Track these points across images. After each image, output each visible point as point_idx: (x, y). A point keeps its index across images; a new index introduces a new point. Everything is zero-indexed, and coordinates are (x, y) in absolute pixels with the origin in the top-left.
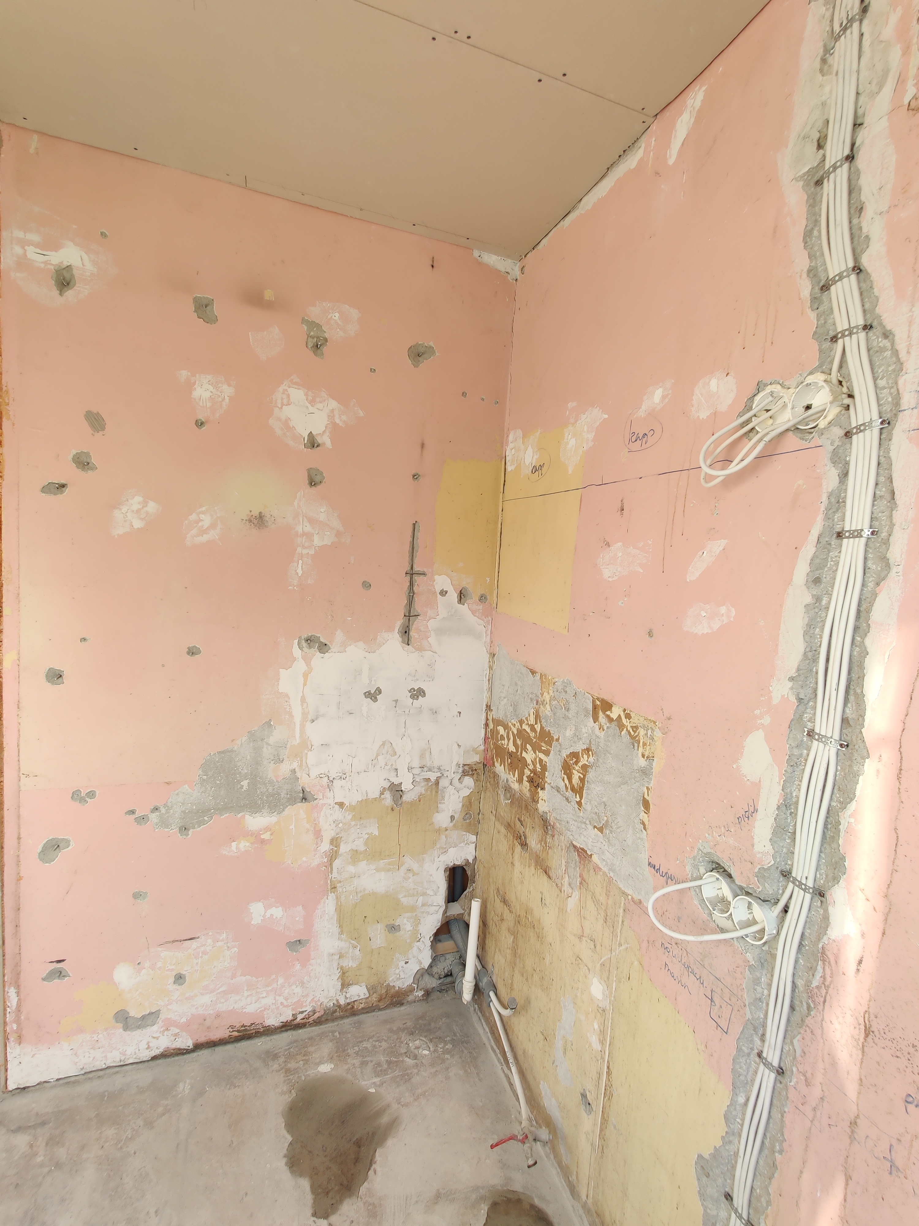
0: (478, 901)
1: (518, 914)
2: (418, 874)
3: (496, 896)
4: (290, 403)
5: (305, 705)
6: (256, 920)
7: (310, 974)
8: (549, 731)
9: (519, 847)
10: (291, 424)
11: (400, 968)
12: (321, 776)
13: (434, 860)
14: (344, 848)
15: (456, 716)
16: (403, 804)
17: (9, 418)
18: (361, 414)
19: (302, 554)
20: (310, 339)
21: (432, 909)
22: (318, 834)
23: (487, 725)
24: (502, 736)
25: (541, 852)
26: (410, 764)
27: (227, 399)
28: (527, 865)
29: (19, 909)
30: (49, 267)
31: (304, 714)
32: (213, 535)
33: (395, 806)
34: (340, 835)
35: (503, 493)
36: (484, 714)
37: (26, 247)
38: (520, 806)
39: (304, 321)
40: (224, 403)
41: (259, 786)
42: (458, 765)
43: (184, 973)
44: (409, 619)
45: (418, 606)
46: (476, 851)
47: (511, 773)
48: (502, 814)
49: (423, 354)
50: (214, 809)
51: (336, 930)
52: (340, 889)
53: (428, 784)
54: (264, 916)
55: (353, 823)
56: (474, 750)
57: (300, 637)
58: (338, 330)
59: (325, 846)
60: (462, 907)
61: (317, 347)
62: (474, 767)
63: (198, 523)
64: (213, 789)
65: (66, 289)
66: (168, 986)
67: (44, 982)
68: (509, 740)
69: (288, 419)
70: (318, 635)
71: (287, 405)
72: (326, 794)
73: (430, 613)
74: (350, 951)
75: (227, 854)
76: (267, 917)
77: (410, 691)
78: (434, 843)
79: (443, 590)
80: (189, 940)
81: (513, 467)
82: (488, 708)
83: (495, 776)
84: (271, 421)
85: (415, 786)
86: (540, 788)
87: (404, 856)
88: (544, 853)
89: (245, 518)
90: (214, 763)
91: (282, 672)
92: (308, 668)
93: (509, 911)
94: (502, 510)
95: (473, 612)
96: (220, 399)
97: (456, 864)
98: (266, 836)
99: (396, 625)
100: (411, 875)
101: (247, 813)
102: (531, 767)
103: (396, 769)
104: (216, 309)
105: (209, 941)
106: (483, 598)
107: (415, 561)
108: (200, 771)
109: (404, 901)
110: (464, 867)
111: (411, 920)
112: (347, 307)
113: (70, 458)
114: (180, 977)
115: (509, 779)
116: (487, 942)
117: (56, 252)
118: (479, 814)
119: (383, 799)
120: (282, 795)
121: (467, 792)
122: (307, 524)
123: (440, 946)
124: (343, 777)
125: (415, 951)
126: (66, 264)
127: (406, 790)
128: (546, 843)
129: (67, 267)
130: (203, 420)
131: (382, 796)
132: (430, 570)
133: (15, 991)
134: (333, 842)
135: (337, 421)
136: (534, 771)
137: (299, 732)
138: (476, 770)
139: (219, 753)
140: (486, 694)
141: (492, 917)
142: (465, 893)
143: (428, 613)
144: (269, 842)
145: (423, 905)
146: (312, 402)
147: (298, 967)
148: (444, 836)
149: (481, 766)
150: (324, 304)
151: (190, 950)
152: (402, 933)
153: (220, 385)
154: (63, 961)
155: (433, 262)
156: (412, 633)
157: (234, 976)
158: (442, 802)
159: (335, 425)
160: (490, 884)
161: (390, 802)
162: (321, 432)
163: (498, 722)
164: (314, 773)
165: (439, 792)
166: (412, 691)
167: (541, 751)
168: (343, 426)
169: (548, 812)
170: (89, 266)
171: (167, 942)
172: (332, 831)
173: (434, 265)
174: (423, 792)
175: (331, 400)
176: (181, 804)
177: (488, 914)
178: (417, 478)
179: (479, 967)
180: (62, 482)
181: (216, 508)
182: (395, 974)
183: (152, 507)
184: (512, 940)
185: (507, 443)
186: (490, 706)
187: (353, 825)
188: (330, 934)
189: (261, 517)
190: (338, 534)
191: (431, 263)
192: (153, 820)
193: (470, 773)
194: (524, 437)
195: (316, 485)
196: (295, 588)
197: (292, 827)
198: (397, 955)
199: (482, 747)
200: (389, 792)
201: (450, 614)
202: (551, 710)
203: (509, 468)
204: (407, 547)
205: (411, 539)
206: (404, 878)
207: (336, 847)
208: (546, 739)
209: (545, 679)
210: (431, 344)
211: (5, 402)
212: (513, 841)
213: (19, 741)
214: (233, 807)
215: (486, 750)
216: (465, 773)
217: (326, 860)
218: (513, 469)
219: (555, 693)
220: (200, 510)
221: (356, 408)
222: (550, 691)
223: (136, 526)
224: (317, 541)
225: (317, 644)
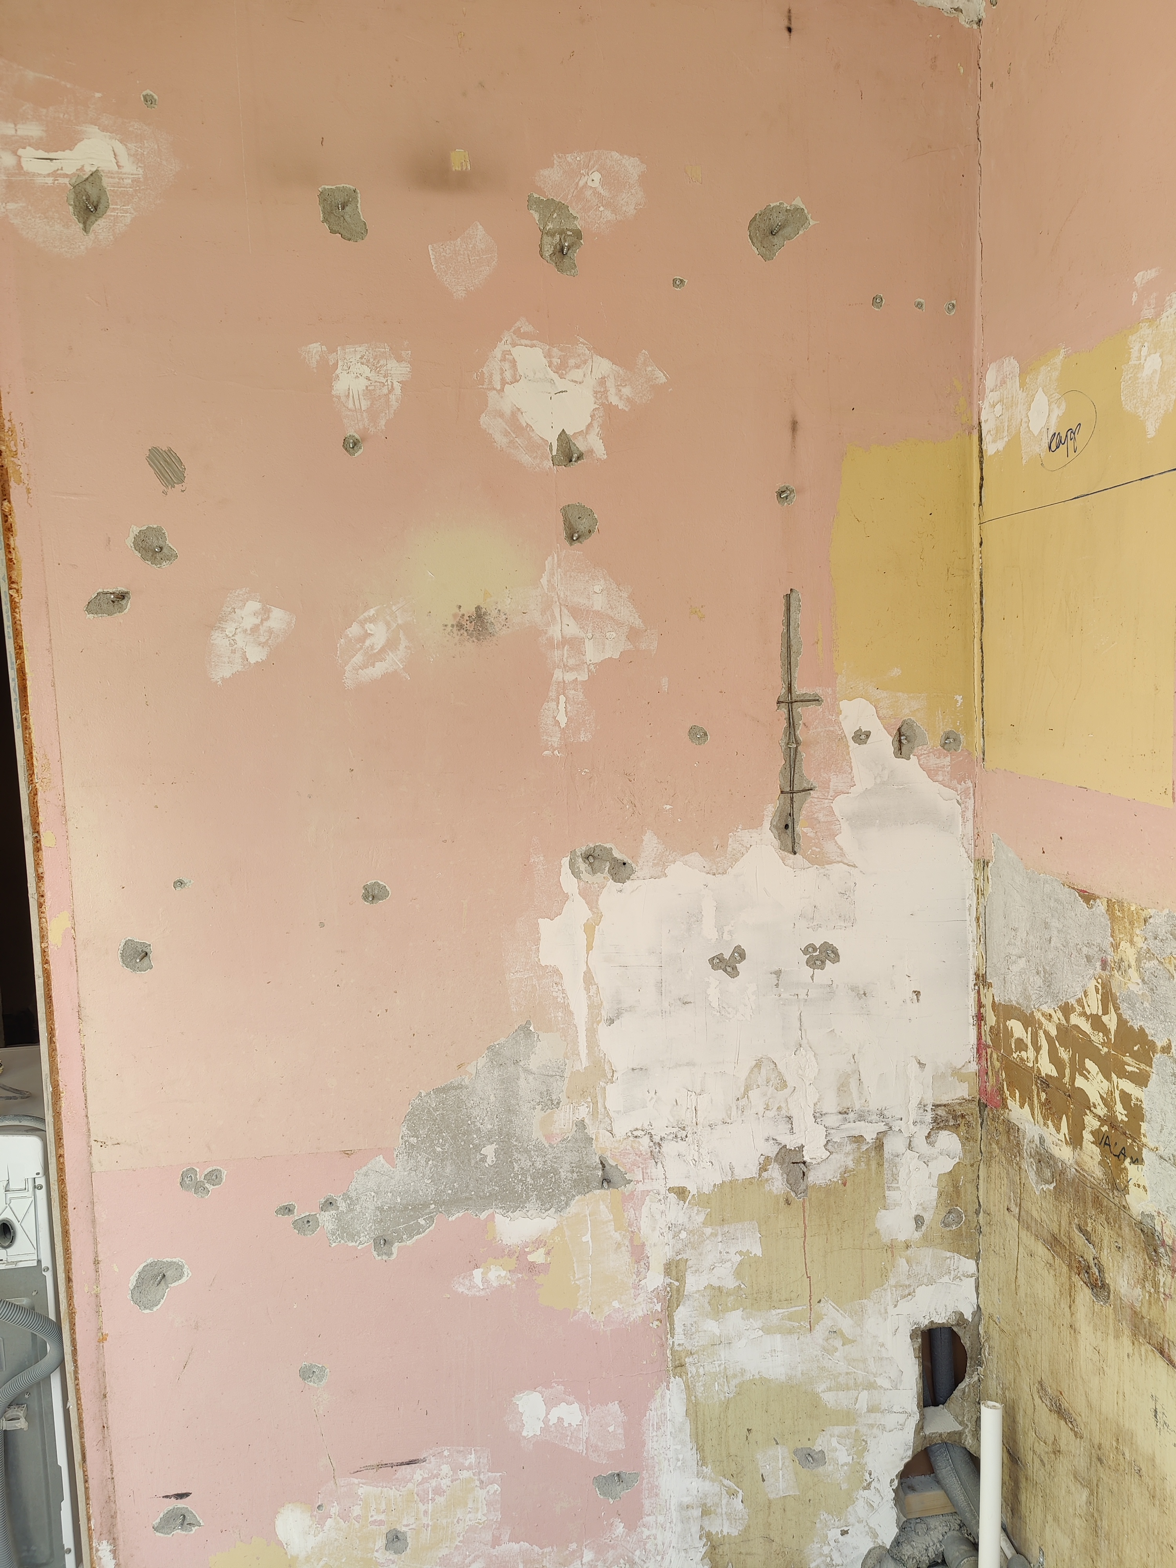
0: (994, 1407)
1: (1096, 1442)
2: (854, 1341)
3: (1036, 1397)
4: (518, 378)
5: (593, 989)
6: (531, 1428)
7: (645, 1544)
8: (1142, 1030)
9: (1087, 1291)
10: (523, 420)
11: (832, 1543)
12: (636, 1133)
13: (886, 1312)
14: (693, 1283)
15: (908, 1001)
16: (809, 1190)
17: (20, 481)
18: (661, 378)
19: (564, 681)
20: (547, 239)
21: (891, 1420)
22: (639, 1253)
23: (980, 1018)
24: (1020, 1041)
25: (1146, 1304)
26: (818, 1106)
27: (397, 387)
28: (1111, 1331)
29: (105, 1396)
30: (62, 180)
31: (594, 1008)
32: (392, 662)
33: (793, 1194)
34: (685, 1256)
35: (981, 505)
36: (973, 995)
37: (21, 152)
38: (1080, 1199)
39: (532, 202)
40: (392, 397)
41: (516, 1155)
42: (922, 1106)
43: (404, 1529)
44: (792, 799)
45: (808, 771)
46: (978, 1294)
47: (1049, 1123)
48: (1035, 1214)
49: (781, 227)
50: (435, 1203)
51: (690, 1455)
52: (692, 1370)
53: (858, 1149)
54: (546, 1421)
55: (708, 1231)
56: (957, 1073)
57: (573, 853)
58: (602, 209)
59: (656, 1279)
60: (956, 1418)
61: (561, 252)
62: (959, 1111)
63: (364, 642)
64: (430, 1162)
65: (92, 218)
66: (376, 1554)
67: (158, 1534)
68: (1038, 1049)
69: (516, 412)
70: (608, 846)
71: (512, 383)
72: (648, 1171)
73: (836, 781)
74: (724, 1502)
75: (466, 1292)
76: (551, 1423)
77: (805, 951)
78: (884, 1274)
79: (860, 730)
80: (408, 1464)
81: (1000, 445)
82: (981, 979)
83: (1011, 1129)
84: (484, 420)
85: (831, 1153)
86: (1128, 1160)
87: (819, 1302)
88: (1153, 1307)
89: (451, 621)
90: (429, 1111)
91: (543, 923)
92: (594, 913)
93: (1072, 1434)
94: (981, 544)
95: (931, 774)
96: (385, 391)
97: (936, 1321)
98: (538, 1257)
99: (765, 813)
100: (838, 1343)
101: (497, 1211)
102: (1101, 1111)
103: (790, 1118)
104: (363, 209)
105: (446, 1469)
106: (950, 741)
107: (796, 674)
108: (404, 1129)
109: (829, 1398)
110: (955, 1329)
111: (848, 1441)
112: (616, 155)
113: (130, 542)
114: (397, 1537)
115: (1046, 1136)
116: (1023, 1498)
117: (71, 150)
118: (977, 1213)
119: (767, 1180)
120: (562, 1174)
121: (947, 1165)
122: (572, 622)
123: (916, 1501)
124: (681, 1134)
125: (860, 1507)
126: (89, 170)
127: (814, 1162)
128: (1156, 1285)
129: (92, 175)
130: (357, 436)
131: (765, 1174)
132: (830, 691)
133: (109, 1548)
134: (671, 1271)
135: (614, 400)
136: (1110, 1120)
137: (585, 1044)
138: (963, 1116)
139: (438, 1091)
140: (973, 951)
141: (1028, 1442)
142: (962, 1386)
143: (831, 784)
144: (544, 1268)
145: (871, 1410)
146: (561, 369)
147: (620, 1529)
148: (904, 1261)
149: (975, 1107)
150: (569, 159)
151: (410, 1485)
152: (829, 1468)
153: (382, 362)
154: (187, 1495)
155: (790, 19)
156: (802, 828)
157: (496, 1541)
158: (893, 1185)
159: (609, 409)
160: (1019, 1371)
161: (781, 1186)
162: (584, 428)
163: (1006, 1011)
164: (622, 1127)
165: (886, 1165)
166: (810, 950)
167: (1122, 1074)
168: (627, 410)
169: (1155, 1214)
170: (129, 167)
171: (367, 1468)
172: (667, 1246)
173: (793, 26)
174: (851, 1165)
175: (598, 359)
176: (373, 1194)
177: (1021, 1437)
178: (787, 497)
179: (1010, 1552)
180: (119, 589)
181: (394, 608)
182: (821, 1555)
183: (278, 619)
184: (1084, 1498)
185: (982, 395)
186: (984, 976)
187: (707, 1235)
188: (679, 1463)
189: (480, 616)
190: (633, 634)
191: (785, 23)
192: (327, 1224)
193: (951, 1123)
194: (1023, 372)
195: (580, 539)
196: (556, 752)
197: (587, 1238)
198: (824, 1516)
199: (974, 1067)
200: (776, 1166)
201: (878, 780)
202: (1143, 980)
203: (990, 448)
204: (776, 647)
205: (782, 628)
206: (824, 1349)
207: (677, 1280)
208: (1136, 1048)
209: (1122, 910)
210: (798, 202)
211: (12, 451)
212: (1070, 1278)
213: (84, 1079)
214: (471, 1198)
215: (983, 1073)
216: (939, 1124)
217: (658, 1307)
218: (1001, 449)
219: (1151, 941)
220: (366, 614)
221: (649, 369)
222: (1135, 939)
223: (252, 661)
224: (592, 654)
225: (608, 864)
